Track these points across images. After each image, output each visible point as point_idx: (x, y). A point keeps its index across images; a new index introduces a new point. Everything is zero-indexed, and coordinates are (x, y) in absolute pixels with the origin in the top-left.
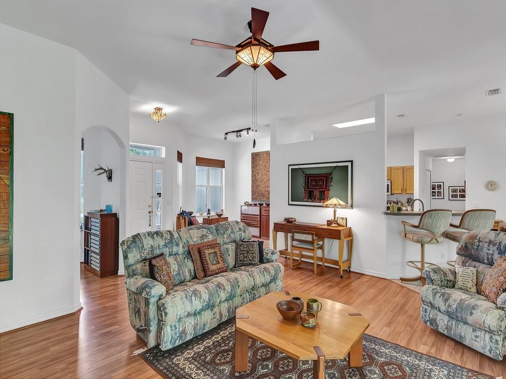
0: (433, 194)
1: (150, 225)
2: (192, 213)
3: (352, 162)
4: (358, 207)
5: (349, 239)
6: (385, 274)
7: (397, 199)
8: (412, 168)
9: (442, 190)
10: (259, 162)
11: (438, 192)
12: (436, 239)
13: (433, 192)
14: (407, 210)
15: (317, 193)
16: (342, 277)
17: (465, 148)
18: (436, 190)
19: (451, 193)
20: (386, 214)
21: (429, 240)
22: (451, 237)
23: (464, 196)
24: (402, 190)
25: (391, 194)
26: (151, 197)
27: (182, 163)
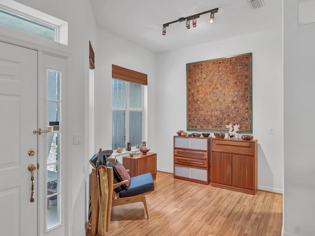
1: (32, 200)
10: (200, 75)
26: (35, 132)
27: (93, 70)
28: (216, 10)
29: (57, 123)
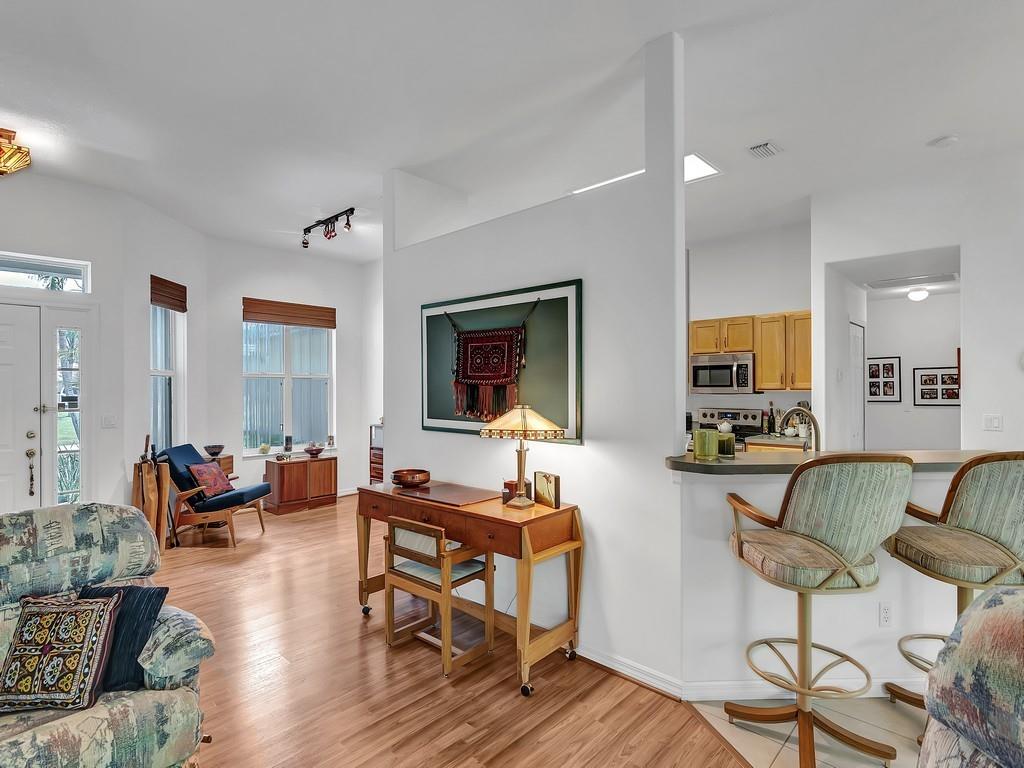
0: (873, 390)
1: (32, 493)
2: (221, 448)
3: (578, 283)
4: (601, 438)
5: (571, 546)
6: (679, 682)
7: (771, 404)
8: (806, 318)
9: (896, 379)
11: (886, 384)
12: (850, 574)
13: (872, 385)
14: (797, 435)
15: (486, 393)
16: (525, 692)
17: (958, 249)
18: (880, 379)
19: (919, 387)
20: (677, 464)
21: (821, 575)
22: (911, 553)
23: (956, 396)
24: (783, 379)
25: (755, 392)
26: (36, 409)
27: (185, 314)
28: (351, 211)
29: (75, 399)
